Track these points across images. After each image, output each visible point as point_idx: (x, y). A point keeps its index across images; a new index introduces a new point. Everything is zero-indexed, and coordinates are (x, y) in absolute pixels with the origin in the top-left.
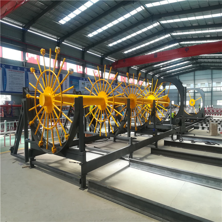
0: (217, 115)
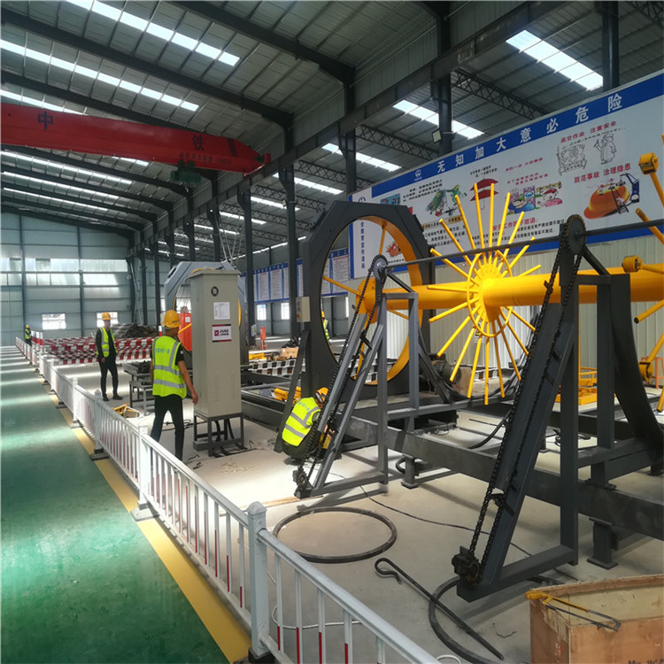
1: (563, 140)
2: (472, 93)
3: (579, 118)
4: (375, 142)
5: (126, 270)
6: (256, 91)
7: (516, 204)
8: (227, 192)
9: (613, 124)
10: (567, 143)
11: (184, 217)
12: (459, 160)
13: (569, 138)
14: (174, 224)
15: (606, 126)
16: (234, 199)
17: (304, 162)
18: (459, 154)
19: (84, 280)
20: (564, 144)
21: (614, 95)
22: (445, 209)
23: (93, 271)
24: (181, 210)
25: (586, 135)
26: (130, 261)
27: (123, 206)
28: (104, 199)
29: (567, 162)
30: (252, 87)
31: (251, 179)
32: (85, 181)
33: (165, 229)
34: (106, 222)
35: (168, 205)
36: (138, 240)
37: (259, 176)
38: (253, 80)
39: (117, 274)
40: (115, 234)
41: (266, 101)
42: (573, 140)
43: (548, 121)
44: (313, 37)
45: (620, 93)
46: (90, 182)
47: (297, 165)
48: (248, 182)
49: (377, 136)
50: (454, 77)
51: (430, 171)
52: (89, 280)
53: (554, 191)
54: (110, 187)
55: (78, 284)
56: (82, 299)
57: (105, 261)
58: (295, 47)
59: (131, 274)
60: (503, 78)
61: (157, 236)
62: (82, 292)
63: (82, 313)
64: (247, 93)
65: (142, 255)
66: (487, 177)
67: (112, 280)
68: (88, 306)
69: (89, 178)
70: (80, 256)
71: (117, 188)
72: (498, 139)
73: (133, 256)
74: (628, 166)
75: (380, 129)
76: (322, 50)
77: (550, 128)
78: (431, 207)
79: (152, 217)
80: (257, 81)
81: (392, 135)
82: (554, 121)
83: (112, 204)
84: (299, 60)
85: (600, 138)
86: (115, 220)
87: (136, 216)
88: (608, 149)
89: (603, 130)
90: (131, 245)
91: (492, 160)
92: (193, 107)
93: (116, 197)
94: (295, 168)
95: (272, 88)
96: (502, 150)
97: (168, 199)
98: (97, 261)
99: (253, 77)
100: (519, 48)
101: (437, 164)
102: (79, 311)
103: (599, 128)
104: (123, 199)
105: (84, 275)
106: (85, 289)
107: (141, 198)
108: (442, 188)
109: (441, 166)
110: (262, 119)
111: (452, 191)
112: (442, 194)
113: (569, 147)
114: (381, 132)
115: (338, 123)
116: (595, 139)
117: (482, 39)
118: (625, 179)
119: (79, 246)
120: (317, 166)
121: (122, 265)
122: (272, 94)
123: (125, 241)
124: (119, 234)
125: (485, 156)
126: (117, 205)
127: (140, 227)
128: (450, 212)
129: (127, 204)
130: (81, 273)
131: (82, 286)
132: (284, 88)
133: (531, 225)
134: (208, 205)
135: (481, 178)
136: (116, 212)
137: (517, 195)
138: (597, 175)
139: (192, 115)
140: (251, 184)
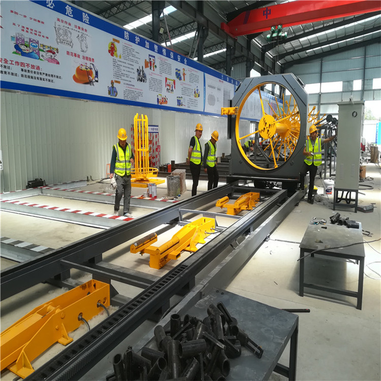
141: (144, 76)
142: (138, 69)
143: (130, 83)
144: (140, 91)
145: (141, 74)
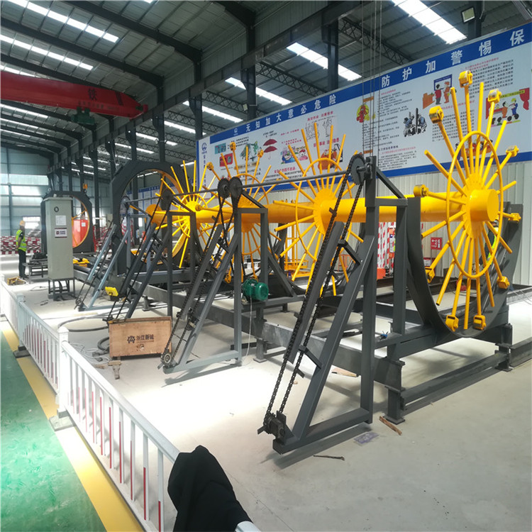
0: (7, 253)
1: (309, 119)
2: (272, 78)
3: (316, 107)
4: (217, 104)
5: (47, 184)
6: (134, 60)
7: (286, 157)
8: (119, 130)
9: (332, 113)
10: (311, 121)
11: (89, 146)
12: (258, 125)
13: (312, 118)
14: (83, 150)
15: (329, 114)
16: (123, 135)
17: (172, 112)
18: (258, 121)
19: (13, 191)
20: (309, 122)
21: (332, 94)
22: (251, 157)
23: (19, 183)
24: (88, 140)
25: (319, 118)
26: (50, 177)
27: (42, 134)
28: (27, 128)
29: (310, 134)
30: (130, 57)
31: (134, 122)
32: (10, 114)
33: (75, 154)
34: (30, 145)
35: (78, 136)
36: (56, 160)
37: (141, 120)
38: (131, 52)
39: (41, 187)
40: (38, 155)
41: (142, 67)
42: (314, 120)
43: (301, 106)
44: (169, 28)
45: (335, 94)
46: (15, 115)
47: (166, 114)
48: (133, 123)
49: (219, 99)
50: (258, 68)
51: (242, 130)
52: (15, 190)
53: (304, 151)
54: (31, 119)
55: (8, 194)
56: (11, 206)
57: (30, 176)
58: (157, 34)
59: (51, 187)
60: (292, 69)
61: (70, 158)
62: (10, 201)
63: (11, 217)
64: (128, 61)
65: (59, 172)
66: (272, 138)
67: (36, 191)
68: (16, 211)
69: (14, 112)
70: (9, 172)
71: (36, 121)
72: (277, 114)
73: (52, 173)
74: (338, 139)
75: (220, 94)
76: (176, 38)
77: (303, 111)
78: (243, 154)
79: (67, 144)
80: (134, 53)
81: (230, 99)
82: (304, 106)
83: (33, 132)
84: (159, 44)
85: (326, 120)
86: (37, 144)
87: (54, 142)
88: (329, 127)
89: (327, 116)
90: (51, 164)
91: (275, 127)
92: (89, 68)
93: (37, 128)
94: (165, 116)
95: (145, 59)
96: (279, 121)
97: (78, 131)
98: (23, 176)
99: (130, 51)
100: (296, 52)
101: (245, 126)
102: (9, 215)
103: (325, 114)
104: (41, 129)
105: (13, 187)
106: (13, 198)
107: (56, 129)
108: (249, 142)
109: (248, 128)
110: (140, 80)
111: (254, 145)
112: (249, 146)
113: (311, 124)
114: (222, 97)
115: (189, 89)
116: (323, 121)
117: (268, 47)
118: (336, 147)
119: (8, 164)
120: (182, 115)
121: (44, 180)
122: (145, 63)
123: (46, 161)
124: (40, 155)
125: (271, 124)
126: (37, 133)
127: (58, 150)
128: (253, 158)
129: (46, 132)
130: (10, 185)
131: (11, 196)
132: (154, 60)
133: (293, 171)
134: (106, 138)
135: (268, 139)
136: (38, 138)
137: (286, 152)
138: (324, 143)
139: (89, 73)
140: (135, 126)
141: (421, 122)
142: (406, 119)
143: (390, 145)
144: (409, 151)
145: (414, 122)
